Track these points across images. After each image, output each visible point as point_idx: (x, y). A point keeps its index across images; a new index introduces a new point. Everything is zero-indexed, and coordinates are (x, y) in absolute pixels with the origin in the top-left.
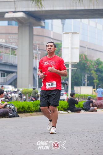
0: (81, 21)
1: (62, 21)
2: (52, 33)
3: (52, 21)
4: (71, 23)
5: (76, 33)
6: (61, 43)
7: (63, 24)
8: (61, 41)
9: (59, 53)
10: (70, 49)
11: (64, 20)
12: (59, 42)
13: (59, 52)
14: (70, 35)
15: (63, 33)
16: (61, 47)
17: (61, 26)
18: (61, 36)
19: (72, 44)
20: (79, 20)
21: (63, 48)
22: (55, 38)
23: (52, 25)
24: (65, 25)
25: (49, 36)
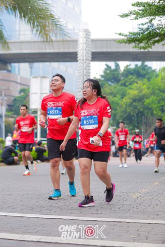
0: (50, 65)
1: (30, 65)
2: (19, 77)
3: (19, 65)
4: (39, 66)
5: (45, 77)
6: (29, 89)
7: (31, 68)
8: (29, 86)
9: (27, 99)
10: (39, 94)
11: (32, 64)
12: (26, 87)
13: (26, 97)
14: (39, 79)
15: (32, 77)
16: (29, 92)
17: (29, 69)
18: (29, 80)
19: (41, 89)
20: (48, 64)
21: (32, 93)
22: (22, 83)
23: (19, 69)
24: (33, 69)
25: (16, 80)
